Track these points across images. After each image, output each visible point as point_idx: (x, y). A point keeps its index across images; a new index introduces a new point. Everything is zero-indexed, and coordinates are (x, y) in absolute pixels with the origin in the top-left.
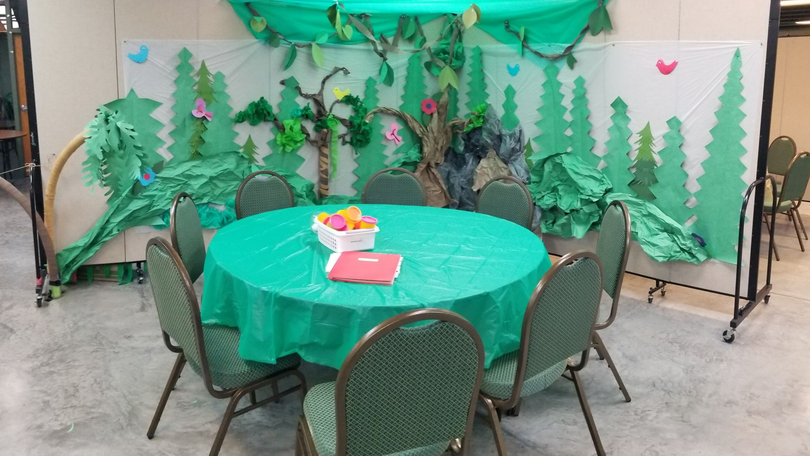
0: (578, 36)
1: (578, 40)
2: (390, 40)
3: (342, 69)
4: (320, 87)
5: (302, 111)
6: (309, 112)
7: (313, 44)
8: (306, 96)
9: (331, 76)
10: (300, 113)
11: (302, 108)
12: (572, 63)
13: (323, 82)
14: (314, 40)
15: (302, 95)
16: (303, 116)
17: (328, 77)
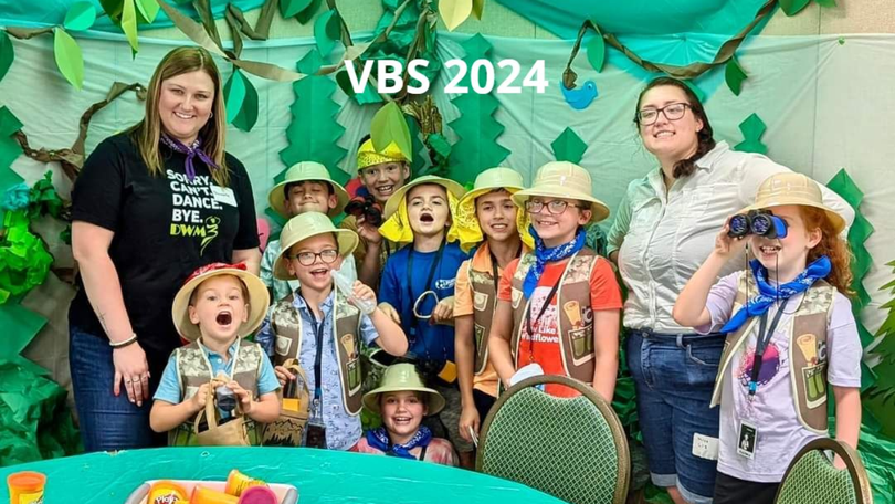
0: (751, 17)
1: (755, 28)
2: (251, 18)
3: (132, 88)
4: (76, 134)
5: (30, 193)
6: (50, 196)
7: (58, 31)
8: (41, 156)
9: (105, 103)
10: (25, 200)
11: (30, 184)
12: (737, 79)
13: (86, 120)
14: (61, 21)
15: (28, 152)
16: (31, 206)
17: (96, 108)
